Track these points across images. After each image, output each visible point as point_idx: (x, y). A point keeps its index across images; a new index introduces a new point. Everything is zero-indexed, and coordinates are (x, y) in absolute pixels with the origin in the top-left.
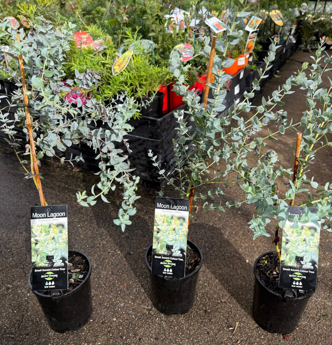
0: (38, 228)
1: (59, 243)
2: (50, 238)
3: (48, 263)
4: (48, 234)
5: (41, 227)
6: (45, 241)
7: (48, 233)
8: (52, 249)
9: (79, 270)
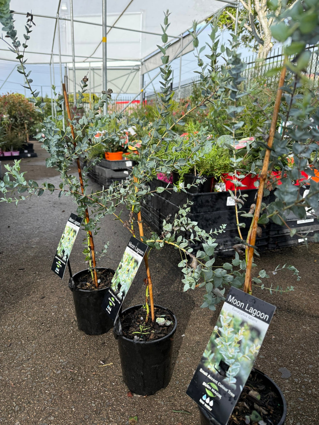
0: (228, 317)
1: (244, 353)
2: (235, 340)
3: (219, 371)
4: (236, 334)
5: (232, 318)
6: (229, 339)
7: (236, 331)
8: (231, 356)
9: (265, 413)
